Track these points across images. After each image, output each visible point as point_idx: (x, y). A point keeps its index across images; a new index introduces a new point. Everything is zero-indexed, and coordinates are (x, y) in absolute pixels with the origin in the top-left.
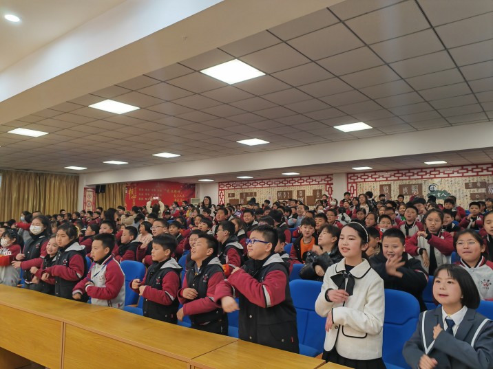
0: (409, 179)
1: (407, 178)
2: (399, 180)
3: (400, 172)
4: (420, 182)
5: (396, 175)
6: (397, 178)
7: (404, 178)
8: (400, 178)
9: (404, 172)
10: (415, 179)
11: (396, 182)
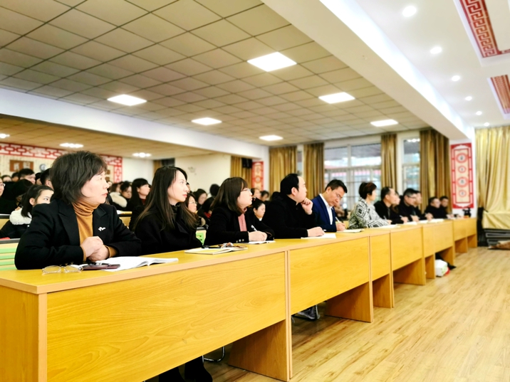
0: (21, 155)
1: (19, 153)
2: (9, 154)
3: (12, 146)
4: (31, 159)
5: (8, 149)
6: (7, 152)
7: (15, 153)
8: (12, 153)
9: (16, 147)
10: (27, 156)
11: (6, 156)
